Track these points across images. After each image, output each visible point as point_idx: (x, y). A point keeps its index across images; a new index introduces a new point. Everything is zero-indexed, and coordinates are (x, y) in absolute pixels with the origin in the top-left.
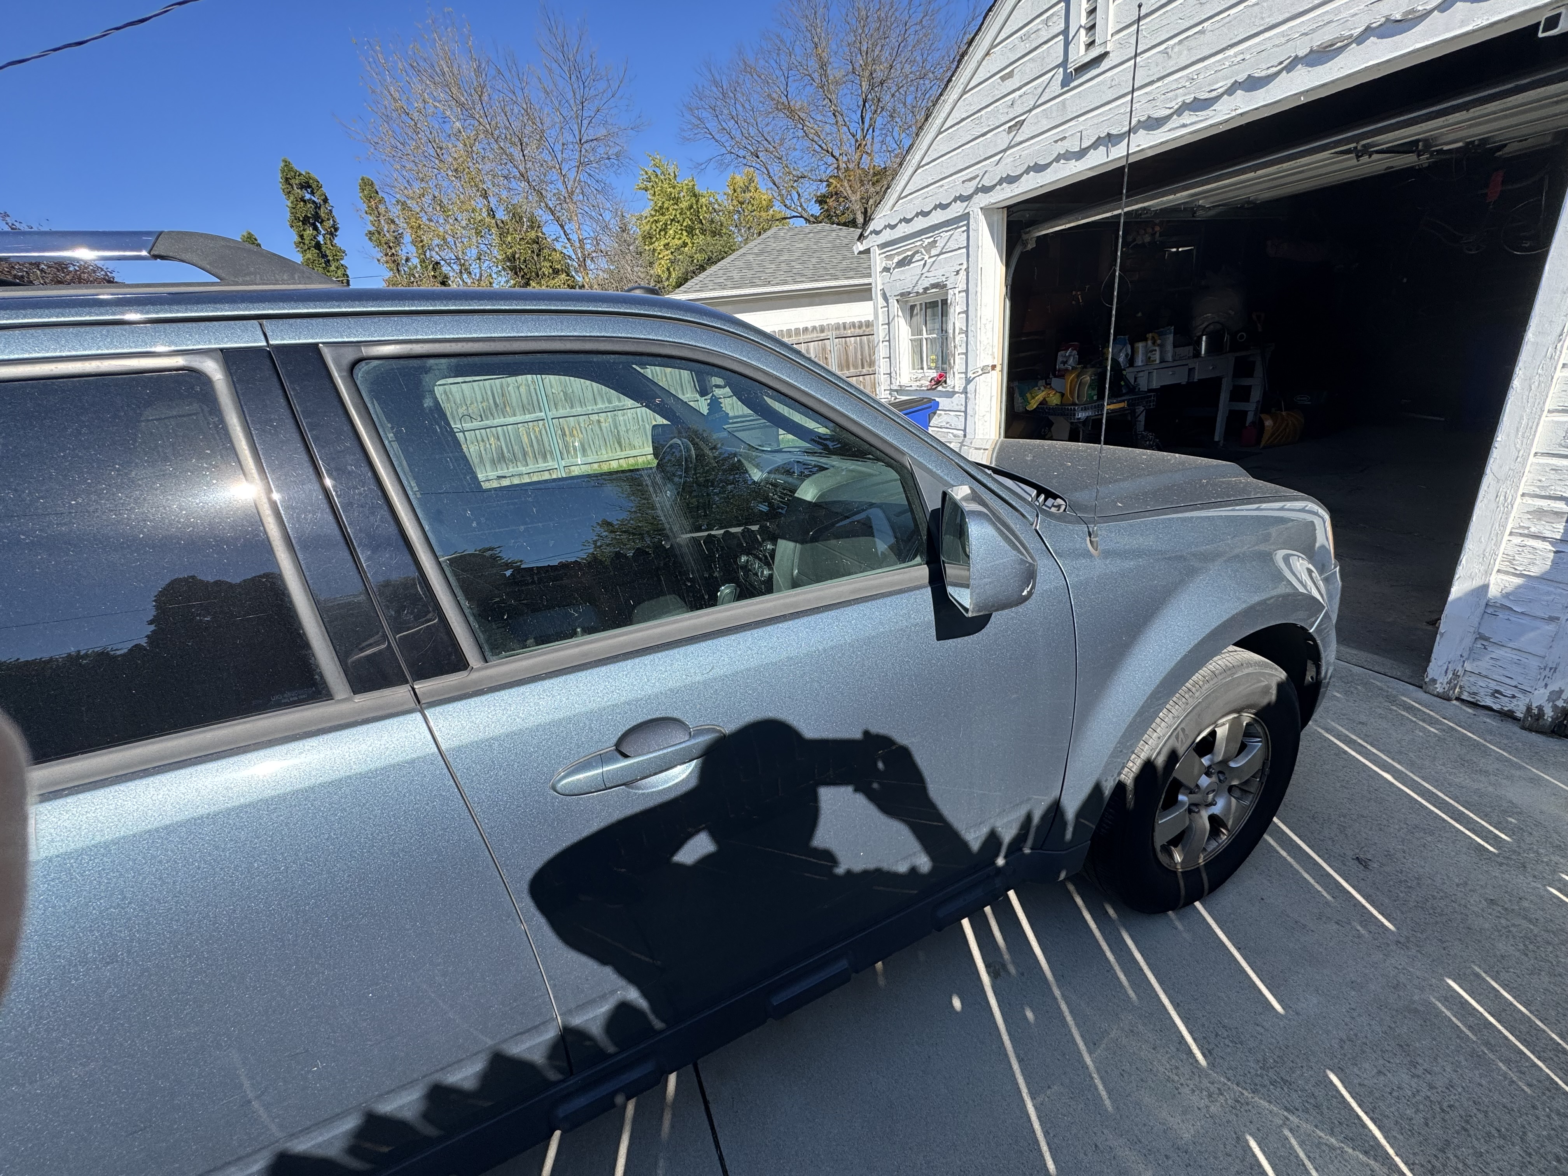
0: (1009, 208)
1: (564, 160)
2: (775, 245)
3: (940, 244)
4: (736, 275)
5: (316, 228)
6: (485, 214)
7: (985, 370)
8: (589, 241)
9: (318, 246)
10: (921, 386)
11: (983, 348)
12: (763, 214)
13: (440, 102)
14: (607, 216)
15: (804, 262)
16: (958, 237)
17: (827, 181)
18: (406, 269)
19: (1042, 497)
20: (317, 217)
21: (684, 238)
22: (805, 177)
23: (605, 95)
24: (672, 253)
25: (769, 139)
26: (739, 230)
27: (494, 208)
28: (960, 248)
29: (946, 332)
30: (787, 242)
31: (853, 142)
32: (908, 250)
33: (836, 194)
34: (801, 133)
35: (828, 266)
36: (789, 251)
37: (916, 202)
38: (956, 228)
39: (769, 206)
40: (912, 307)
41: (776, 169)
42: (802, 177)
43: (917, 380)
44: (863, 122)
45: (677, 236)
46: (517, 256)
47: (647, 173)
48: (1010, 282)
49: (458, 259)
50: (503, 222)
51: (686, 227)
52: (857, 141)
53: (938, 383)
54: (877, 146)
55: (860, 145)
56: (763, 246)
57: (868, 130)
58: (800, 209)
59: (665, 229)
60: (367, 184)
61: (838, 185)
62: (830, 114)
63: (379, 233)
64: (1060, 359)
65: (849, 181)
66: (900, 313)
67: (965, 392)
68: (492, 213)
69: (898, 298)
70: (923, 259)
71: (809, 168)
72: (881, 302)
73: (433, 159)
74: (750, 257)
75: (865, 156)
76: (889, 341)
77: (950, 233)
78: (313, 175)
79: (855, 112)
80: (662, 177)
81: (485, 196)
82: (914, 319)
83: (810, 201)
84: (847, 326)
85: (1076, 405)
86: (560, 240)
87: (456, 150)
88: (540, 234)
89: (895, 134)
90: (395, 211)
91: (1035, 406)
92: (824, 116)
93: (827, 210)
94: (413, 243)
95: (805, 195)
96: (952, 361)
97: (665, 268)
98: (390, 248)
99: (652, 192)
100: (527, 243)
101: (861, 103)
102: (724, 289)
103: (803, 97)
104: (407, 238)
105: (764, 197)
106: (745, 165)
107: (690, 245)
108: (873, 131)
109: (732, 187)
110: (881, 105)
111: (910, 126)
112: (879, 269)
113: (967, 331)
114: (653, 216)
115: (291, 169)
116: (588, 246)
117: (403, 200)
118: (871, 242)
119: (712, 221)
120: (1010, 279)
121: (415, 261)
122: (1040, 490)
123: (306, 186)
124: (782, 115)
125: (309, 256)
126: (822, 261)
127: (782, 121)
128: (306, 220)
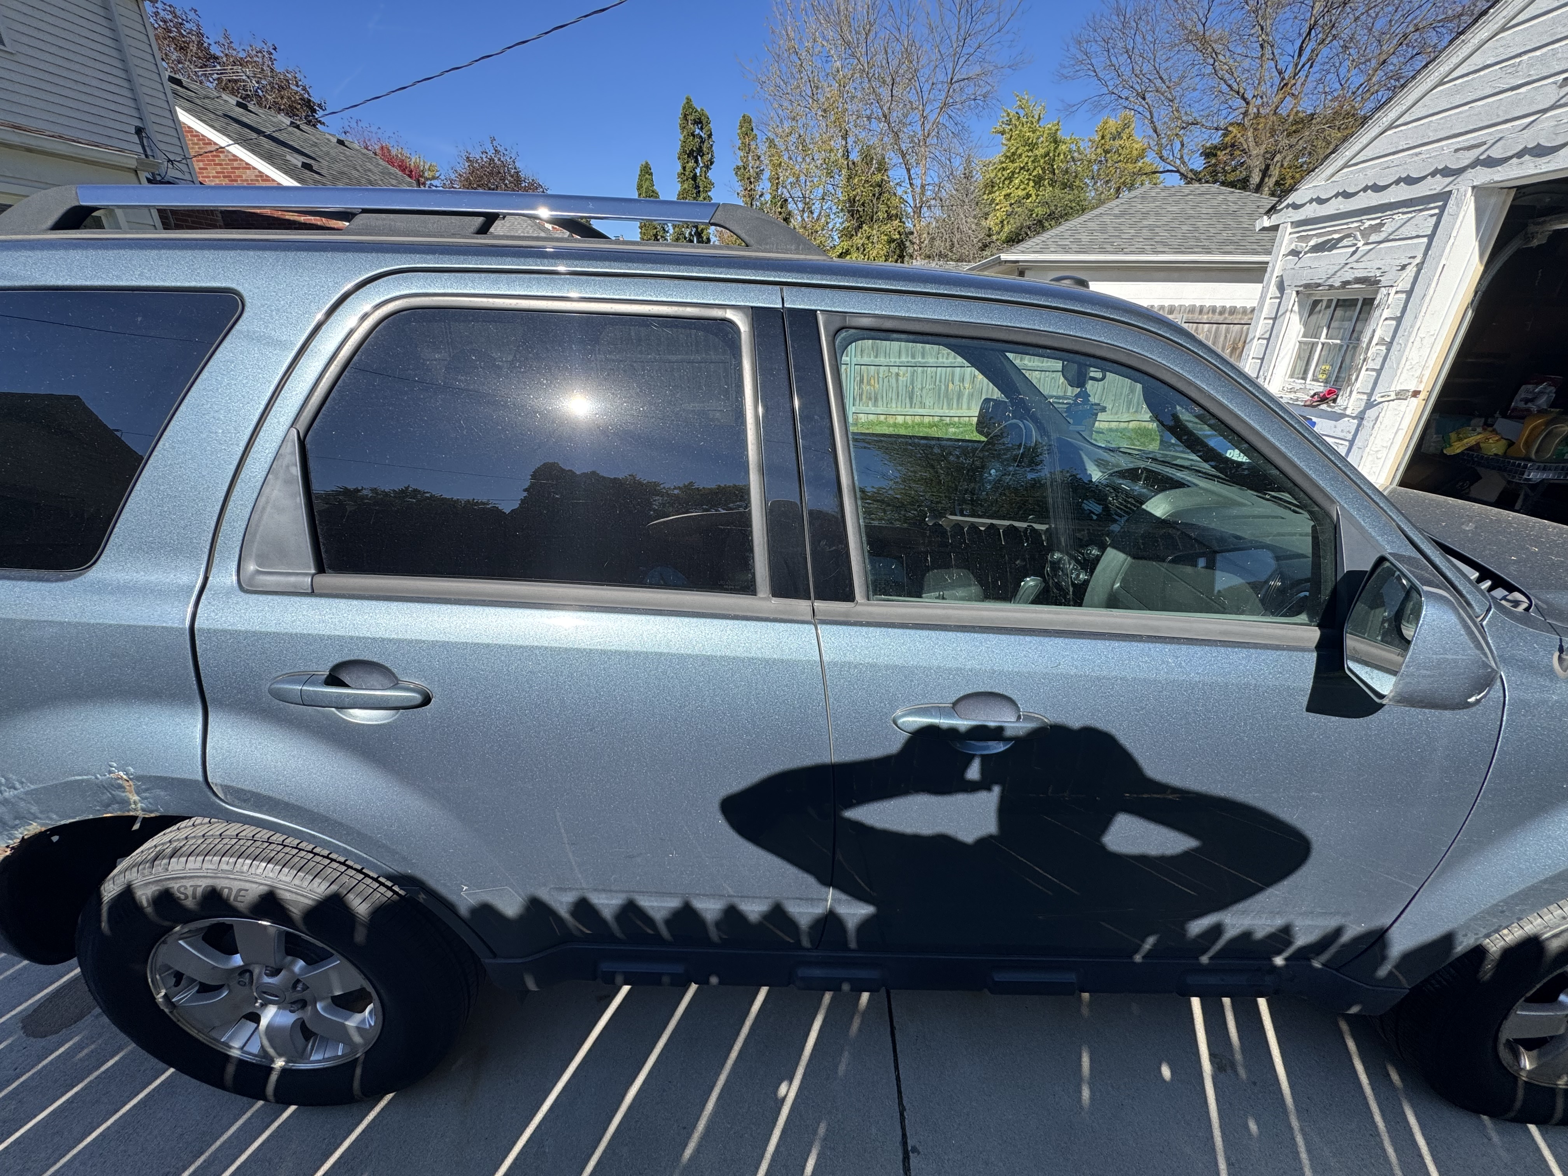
0: (1519, 188)
1: (929, 100)
2: (1140, 206)
3: (1388, 229)
4: (1085, 238)
5: (696, 162)
6: (839, 155)
7: (1401, 395)
8: (931, 188)
9: (694, 178)
10: (1297, 400)
11: (1407, 367)
12: (1130, 166)
13: (828, 41)
14: (957, 162)
15: (1173, 229)
16: (1424, 221)
17: (1226, 129)
18: (758, 204)
19: (1488, 584)
20: (700, 151)
21: (1030, 188)
22: (1197, 124)
23: (991, 30)
24: (1011, 205)
25: (1165, 77)
26: (1096, 183)
27: (850, 150)
28: (1418, 237)
29: (1358, 339)
30: (1158, 203)
31: (1277, 80)
32: (1335, 232)
33: (1233, 145)
34: (1209, 70)
35: (1203, 237)
36: (1157, 214)
37: (1370, 173)
38: (1421, 211)
39: (1141, 156)
40: (1316, 303)
41: (1162, 114)
42: (1193, 124)
43: (1291, 391)
44: (1300, 55)
45: (1022, 187)
46: (857, 198)
47: (1008, 115)
48: (1483, 288)
49: (804, 197)
50: (854, 163)
51: (1034, 176)
52: (1283, 79)
53: (1323, 399)
54: (1310, 85)
55: (1286, 84)
56: (1126, 206)
57: (1303, 66)
58: (1178, 162)
59: (1010, 179)
60: (747, 120)
61: (1239, 135)
62: (1258, 45)
63: (745, 169)
64: (1522, 393)
65: (1255, 129)
66: (1296, 308)
67: (1361, 417)
68: (847, 154)
69: (1300, 289)
70: (1355, 245)
71: (1205, 113)
72: (1273, 290)
73: (807, 98)
74: (1107, 219)
75: (1288, 98)
76: (1268, 339)
77: (1410, 215)
78: (707, 112)
79: (1292, 42)
80: (1025, 120)
81: (845, 137)
82: (1314, 317)
83: (1193, 152)
84: (1205, 310)
85: (1530, 460)
86: (903, 184)
87: (830, 90)
88: (885, 178)
89: (1343, 71)
90: (762, 148)
91: (1458, 451)
92: (1247, 47)
93: (1215, 165)
94: (770, 180)
95: (1190, 145)
96: (1354, 378)
97: (998, 221)
98: (751, 182)
99: (1008, 136)
100: (871, 186)
101: (1305, 30)
102: (1067, 252)
103: (1226, 24)
104: (766, 175)
105: (1136, 146)
106: (1125, 107)
107: (1034, 197)
108: (1311, 67)
109: (1101, 133)
110: (1334, 32)
111: (1369, 60)
112: (1283, 251)
113: (1391, 343)
114: (1002, 163)
115: (690, 106)
116: (929, 193)
117: (772, 137)
118: (1285, 217)
119: (1067, 172)
120: (1485, 284)
121: (768, 197)
122: (1485, 574)
123: (698, 122)
124: (1191, 48)
125: (686, 186)
126: (1197, 229)
127: (1190, 54)
128: (690, 154)
